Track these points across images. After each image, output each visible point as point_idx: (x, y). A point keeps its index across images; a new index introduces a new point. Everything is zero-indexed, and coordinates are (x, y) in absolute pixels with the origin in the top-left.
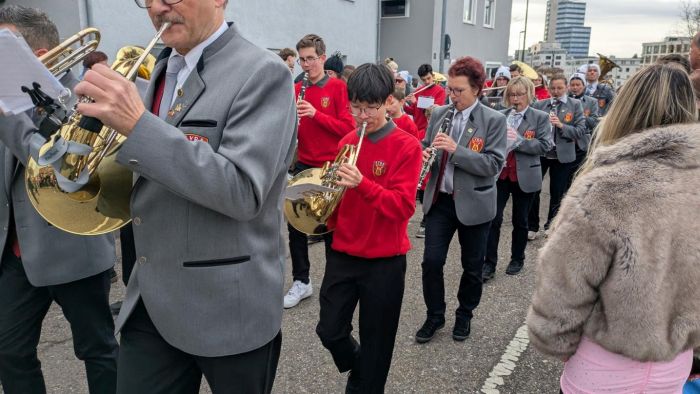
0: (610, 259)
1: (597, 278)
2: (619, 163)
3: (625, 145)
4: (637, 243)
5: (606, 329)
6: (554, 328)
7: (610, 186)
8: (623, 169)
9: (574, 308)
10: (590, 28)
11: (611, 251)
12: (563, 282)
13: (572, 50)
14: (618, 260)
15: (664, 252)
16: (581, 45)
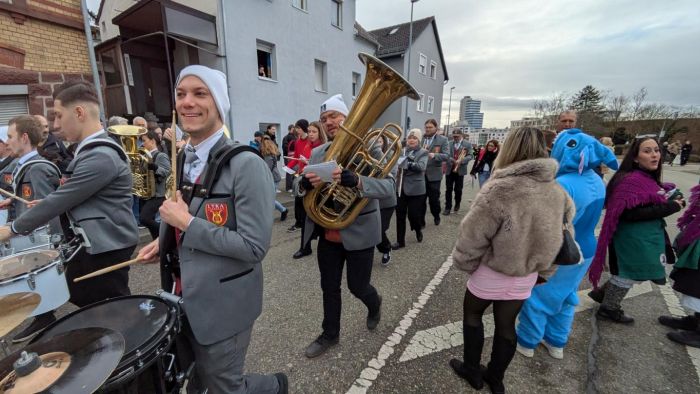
0: (499, 226)
1: (491, 234)
3: (511, 169)
4: (514, 218)
6: (466, 258)
7: (502, 188)
10: (483, 114)
11: (500, 222)
12: (472, 236)
13: (473, 125)
15: (528, 223)
16: (478, 122)
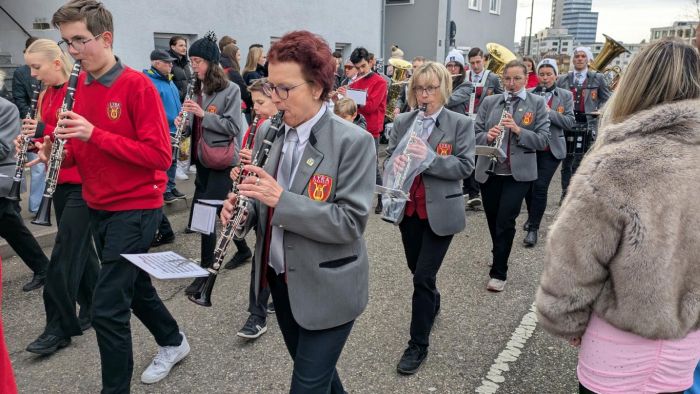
0: (619, 236)
2: (627, 140)
5: (615, 306)
8: (631, 145)
9: (583, 285)
10: (597, 13)
11: (620, 227)
13: (578, 36)
14: (627, 236)
16: (588, 31)
